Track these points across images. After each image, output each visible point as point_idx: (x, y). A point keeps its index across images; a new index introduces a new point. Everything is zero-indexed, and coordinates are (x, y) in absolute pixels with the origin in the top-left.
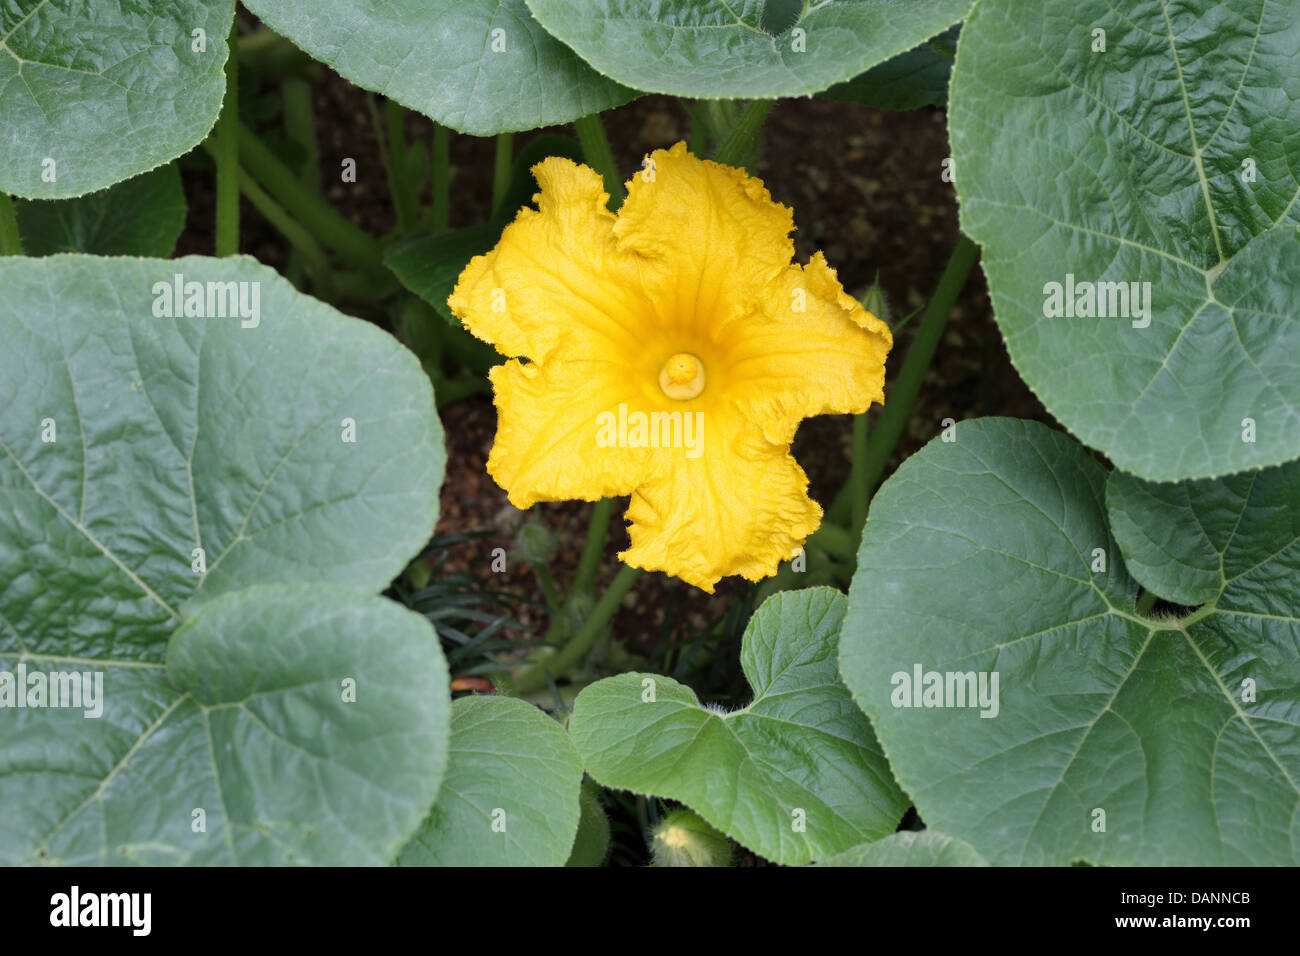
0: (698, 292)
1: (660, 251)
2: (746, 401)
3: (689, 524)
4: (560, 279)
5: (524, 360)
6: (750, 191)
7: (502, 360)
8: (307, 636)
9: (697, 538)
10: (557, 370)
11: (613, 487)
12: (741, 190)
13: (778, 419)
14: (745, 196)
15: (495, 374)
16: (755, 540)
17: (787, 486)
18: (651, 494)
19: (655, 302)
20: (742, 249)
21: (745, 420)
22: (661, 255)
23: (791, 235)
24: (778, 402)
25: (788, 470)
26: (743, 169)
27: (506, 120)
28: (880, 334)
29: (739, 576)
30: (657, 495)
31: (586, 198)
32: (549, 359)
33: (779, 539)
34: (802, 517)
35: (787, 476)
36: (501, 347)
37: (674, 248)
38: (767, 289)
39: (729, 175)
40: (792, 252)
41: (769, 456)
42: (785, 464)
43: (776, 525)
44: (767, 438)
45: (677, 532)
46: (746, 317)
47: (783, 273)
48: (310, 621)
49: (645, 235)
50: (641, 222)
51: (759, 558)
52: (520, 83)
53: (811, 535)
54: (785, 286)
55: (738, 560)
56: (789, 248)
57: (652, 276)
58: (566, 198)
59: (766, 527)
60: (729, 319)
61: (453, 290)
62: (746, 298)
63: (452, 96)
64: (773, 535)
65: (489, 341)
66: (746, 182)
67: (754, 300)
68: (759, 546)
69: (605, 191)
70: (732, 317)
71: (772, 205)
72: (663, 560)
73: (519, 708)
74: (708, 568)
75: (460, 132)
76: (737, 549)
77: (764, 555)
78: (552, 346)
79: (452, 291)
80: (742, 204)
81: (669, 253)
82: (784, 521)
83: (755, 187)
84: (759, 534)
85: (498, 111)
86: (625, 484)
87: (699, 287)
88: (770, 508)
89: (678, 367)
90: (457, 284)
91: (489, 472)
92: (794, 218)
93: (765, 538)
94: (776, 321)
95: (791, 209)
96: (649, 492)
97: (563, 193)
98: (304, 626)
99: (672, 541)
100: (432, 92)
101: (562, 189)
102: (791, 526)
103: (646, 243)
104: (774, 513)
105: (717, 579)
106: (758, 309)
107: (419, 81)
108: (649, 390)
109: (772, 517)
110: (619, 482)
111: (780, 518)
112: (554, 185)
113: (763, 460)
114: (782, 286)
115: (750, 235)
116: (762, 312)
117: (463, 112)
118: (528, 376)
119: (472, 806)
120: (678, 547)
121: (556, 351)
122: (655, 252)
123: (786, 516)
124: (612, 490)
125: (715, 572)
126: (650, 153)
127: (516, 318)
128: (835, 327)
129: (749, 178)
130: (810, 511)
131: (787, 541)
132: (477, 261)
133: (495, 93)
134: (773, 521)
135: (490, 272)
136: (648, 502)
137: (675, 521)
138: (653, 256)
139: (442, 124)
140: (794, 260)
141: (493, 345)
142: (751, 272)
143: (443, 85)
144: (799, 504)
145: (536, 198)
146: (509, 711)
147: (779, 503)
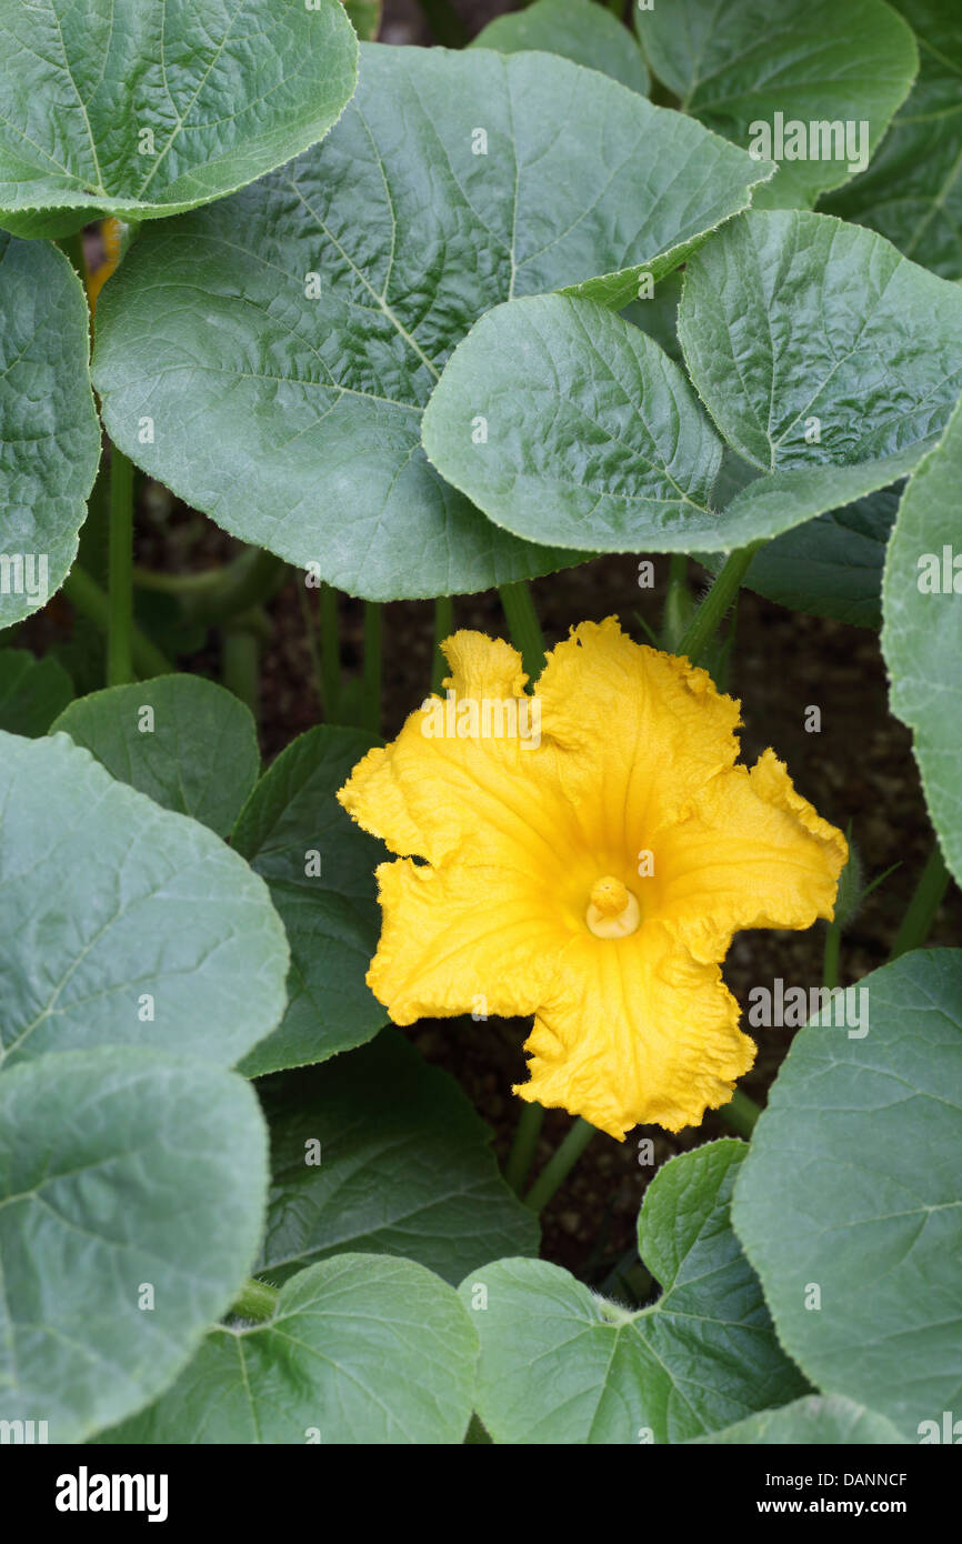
0: (627, 793)
1: (583, 741)
2: (676, 922)
3: (597, 1056)
4: (465, 770)
5: (419, 861)
6: (692, 683)
7: (392, 857)
8: (107, 1104)
9: (606, 1073)
10: (457, 876)
11: (507, 1000)
12: (682, 682)
13: (708, 938)
14: (688, 690)
15: (383, 870)
16: (677, 1082)
17: (716, 1019)
18: (557, 1020)
19: (576, 804)
20: (679, 747)
21: (672, 941)
22: (583, 746)
23: (737, 732)
24: (710, 920)
25: (720, 1002)
26: (686, 657)
27: (406, 585)
28: (833, 840)
29: (657, 1125)
30: (564, 1023)
31: (501, 679)
32: (448, 863)
33: (706, 1083)
34: (733, 1056)
35: (717, 1007)
36: (393, 842)
37: (599, 739)
38: (705, 789)
39: (670, 665)
40: (737, 751)
41: (697, 982)
42: (715, 992)
43: (701, 1065)
44: (694, 956)
45: (584, 1062)
46: (679, 823)
47: (723, 773)
48: (113, 1085)
49: (566, 719)
50: (560, 702)
51: (682, 1104)
52: (426, 542)
53: (742, 1077)
54: (728, 790)
55: (657, 1104)
56: (734, 747)
57: (573, 772)
58: (477, 677)
59: (691, 1067)
60: (661, 825)
61: (345, 782)
62: (680, 801)
63: (344, 554)
64: (700, 1078)
65: (378, 835)
66: (688, 673)
67: (689, 802)
68: (681, 1090)
69: (524, 672)
70: (663, 824)
71: (717, 696)
72: (565, 1096)
73: (407, 1269)
74: (619, 1111)
75: (352, 596)
76: (654, 1089)
77: (687, 1102)
78: (452, 846)
79: (343, 785)
80: (684, 699)
81: (593, 744)
82: (712, 1060)
83: (700, 680)
84: (681, 1074)
85: (397, 574)
86: (524, 999)
87: (628, 787)
88: (696, 1044)
89: (603, 888)
90: (350, 778)
91: (368, 983)
92: (741, 713)
93: (689, 1080)
94: (714, 829)
95: (739, 701)
96: (554, 1019)
97: (475, 672)
98: (104, 1092)
99: (577, 1074)
100: (322, 548)
101: (474, 668)
102: (719, 1067)
103: (566, 729)
104: (699, 1050)
105: (630, 1126)
106: (694, 815)
107: (309, 535)
108: (572, 923)
109: (698, 1054)
110: (517, 997)
111: (707, 1056)
112: (465, 663)
113: (691, 988)
114: (723, 789)
115: (689, 732)
116: (698, 816)
117: (356, 573)
118: (422, 877)
119: (351, 1379)
120: (585, 1082)
121: (457, 852)
122: (577, 742)
123: (713, 1054)
124: (509, 1007)
125: (628, 1116)
126: (576, 626)
127: (414, 815)
128: (781, 835)
129: (692, 669)
130: (741, 1049)
131: (713, 1084)
132: (376, 754)
133: (396, 553)
134: (698, 1060)
135: (388, 763)
136: (553, 1031)
137: (582, 1051)
138: (574, 747)
139: (331, 585)
140: (739, 761)
141: (383, 841)
142: (688, 771)
143: (335, 541)
144: (730, 1040)
145: (446, 682)
146: (396, 1272)
147: (708, 1039)
